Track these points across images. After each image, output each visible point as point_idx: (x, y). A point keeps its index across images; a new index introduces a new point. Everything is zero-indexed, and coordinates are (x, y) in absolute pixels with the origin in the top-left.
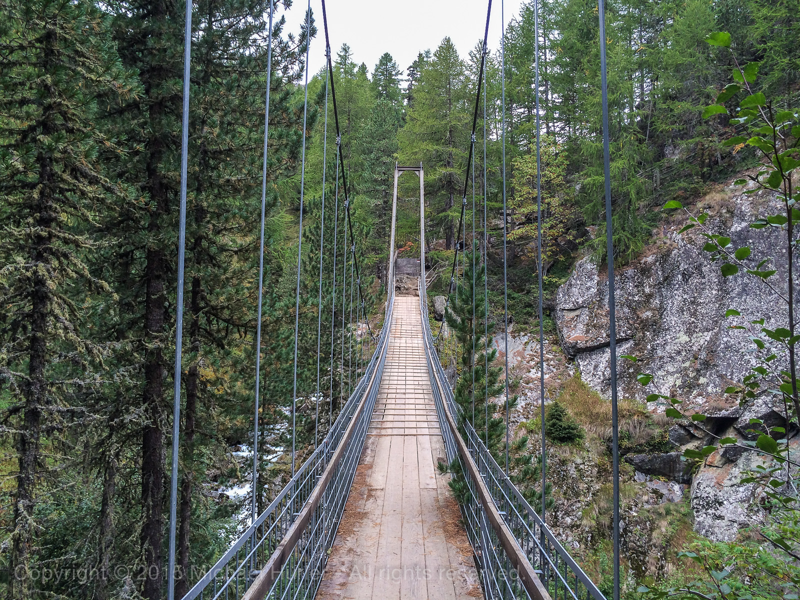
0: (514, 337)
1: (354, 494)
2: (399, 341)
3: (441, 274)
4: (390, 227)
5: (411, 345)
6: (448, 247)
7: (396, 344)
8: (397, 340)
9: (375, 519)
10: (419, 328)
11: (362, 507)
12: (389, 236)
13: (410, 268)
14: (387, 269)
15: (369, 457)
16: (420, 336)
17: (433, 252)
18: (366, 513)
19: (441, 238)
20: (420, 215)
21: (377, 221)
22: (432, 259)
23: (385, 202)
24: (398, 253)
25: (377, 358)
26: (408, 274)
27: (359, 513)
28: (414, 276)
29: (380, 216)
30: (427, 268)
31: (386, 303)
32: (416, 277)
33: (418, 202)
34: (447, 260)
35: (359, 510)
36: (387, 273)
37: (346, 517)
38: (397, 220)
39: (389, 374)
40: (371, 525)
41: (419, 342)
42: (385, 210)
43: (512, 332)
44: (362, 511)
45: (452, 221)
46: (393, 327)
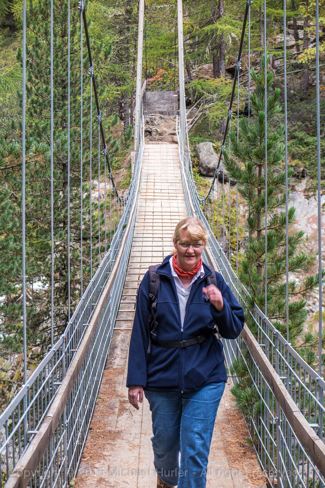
0: (308, 197)
1: (101, 407)
2: (152, 204)
3: (207, 112)
4: (136, 47)
5: (168, 210)
6: (216, 74)
7: (148, 209)
8: (149, 203)
9: (131, 439)
10: (179, 186)
11: (114, 424)
12: (135, 60)
13: (164, 104)
14: (132, 106)
15: (118, 359)
16: (181, 196)
17: (195, 82)
18: (119, 433)
19: (206, 62)
20: (176, 31)
21: (117, 38)
22: (195, 91)
23: (129, 12)
24: (147, 85)
25: (125, 227)
26: (162, 113)
27: (110, 432)
28: (169, 115)
29: (121, 32)
30: (189, 104)
31: (133, 154)
32: (172, 117)
33: (174, 11)
34: (215, 92)
35: (109, 428)
36: (132, 112)
37: (92, 437)
38: (145, 37)
39: (140, 249)
40: (127, 446)
41: (180, 205)
42: (128, 23)
43: (306, 190)
44: (114, 429)
45: (221, 37)
46: (143, 185)
